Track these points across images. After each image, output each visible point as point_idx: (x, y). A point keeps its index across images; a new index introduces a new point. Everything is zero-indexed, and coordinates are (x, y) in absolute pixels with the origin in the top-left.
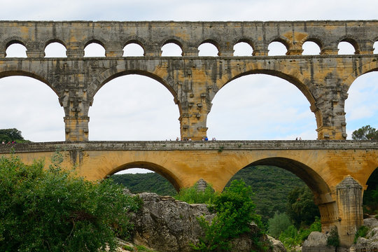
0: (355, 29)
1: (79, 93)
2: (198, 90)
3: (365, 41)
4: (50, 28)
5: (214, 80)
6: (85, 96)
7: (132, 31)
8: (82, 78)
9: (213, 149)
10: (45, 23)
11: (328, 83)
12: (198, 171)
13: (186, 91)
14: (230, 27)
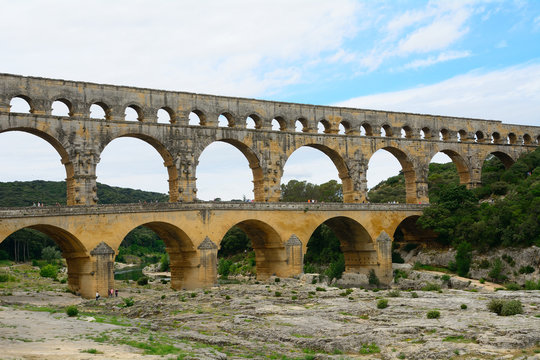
0: (370, 117)
1: (189, 157)
2: (274, 158)
3: (376, 126)
4: (162, 97)
5: (285, 150)
6: (193, 160)
7: (225, 105)
8: (190, 144)
9: (301, 210)
10: (159, 91)
11: (356, 157)
12: (291, 227)
13: (266, 159)
14: (293, 107)
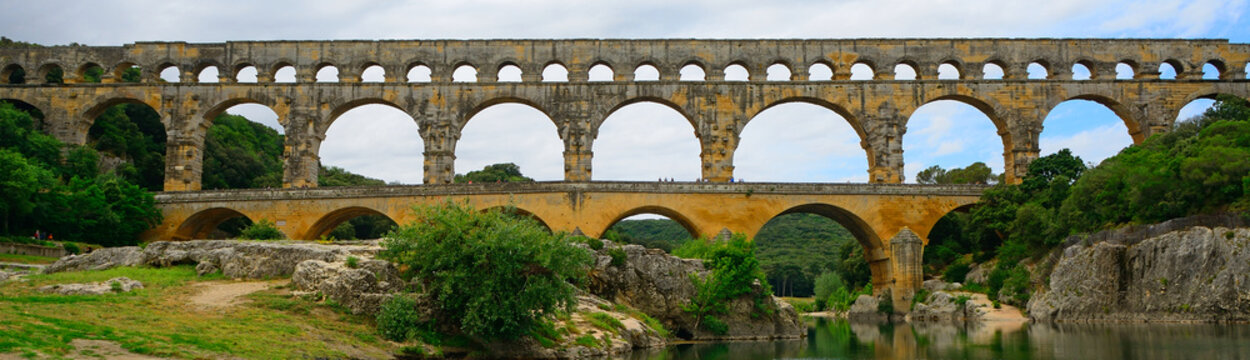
0: (916, 49)
1: (582, 124)
2: (723, 121)
3: (928, 64)
4: (549, 48)
5: (743, 108)
6: (588, 127)
7: (645, 51)
8: (585, 106)
9: (740, 193)
10: (544, 42)
11: (882, 114)
12: (722, 218)
13: (709, 122)
14: (764, 46)
